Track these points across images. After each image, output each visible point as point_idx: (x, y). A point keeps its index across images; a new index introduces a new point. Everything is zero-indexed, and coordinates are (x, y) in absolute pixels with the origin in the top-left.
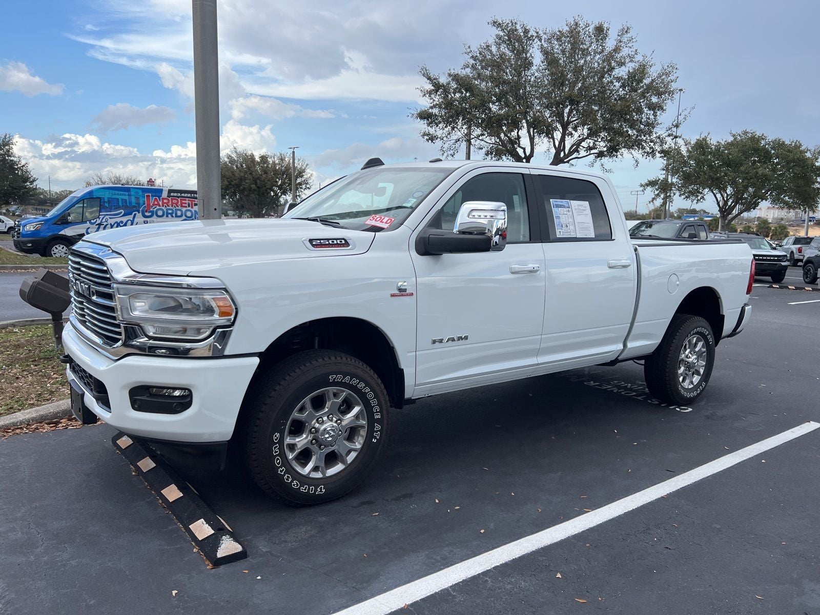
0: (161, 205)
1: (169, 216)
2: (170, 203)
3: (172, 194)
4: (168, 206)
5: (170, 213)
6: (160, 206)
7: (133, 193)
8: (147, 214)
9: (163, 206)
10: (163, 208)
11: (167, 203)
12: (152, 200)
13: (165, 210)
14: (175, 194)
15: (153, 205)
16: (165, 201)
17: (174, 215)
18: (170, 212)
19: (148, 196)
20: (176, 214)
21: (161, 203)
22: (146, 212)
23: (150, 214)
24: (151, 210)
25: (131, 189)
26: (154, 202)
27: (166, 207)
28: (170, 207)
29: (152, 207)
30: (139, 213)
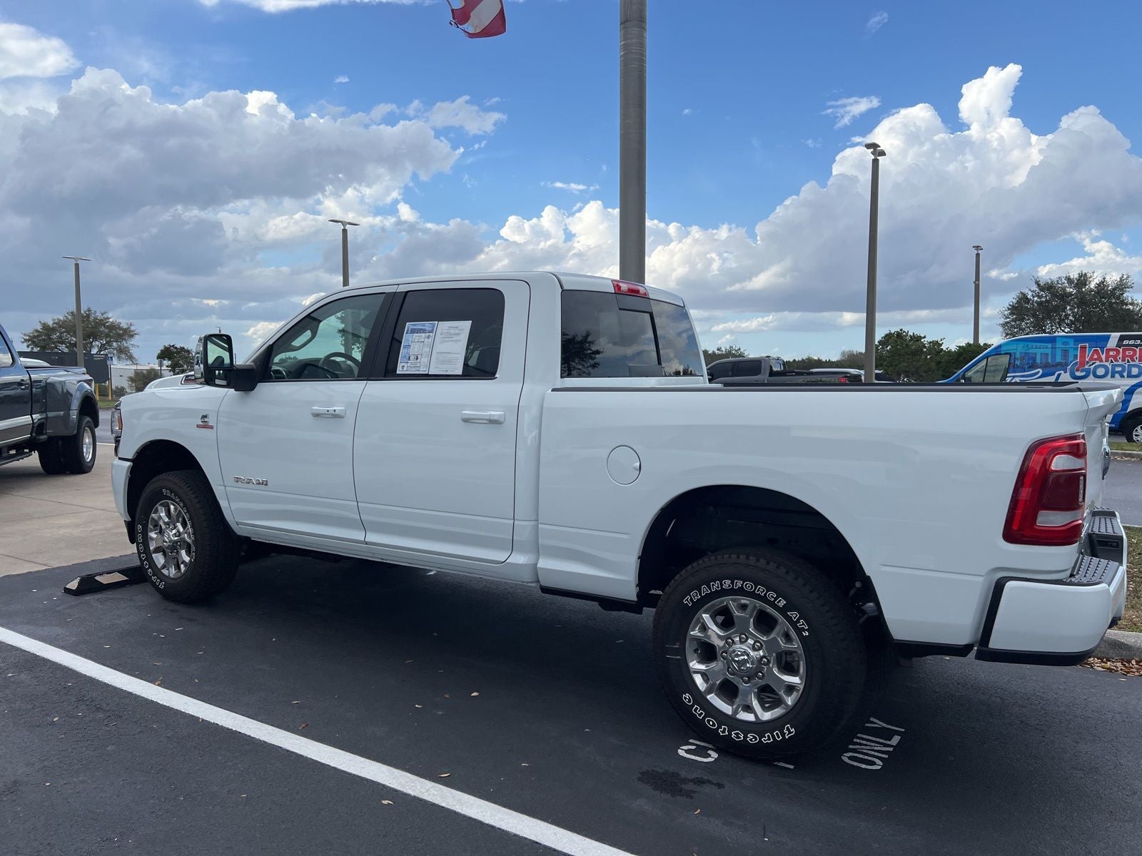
0: (1104, 360)
1: (1117, 375)
2: (1121, 356)
3: (1125, 342)
4: (1117, 361)
5: (1118, 372)
6: (1101, 361)
7: (1059, 345)
8: (1078, 374)
9: (1107, 361)
10: (1107, 364)
11: (1115, 358)
12: (1089, 353)
13: (1110, 367)
14: (1132, 342)
15: (1091, 358)
16: (1111, 353)
17: (1125, 374)
18: (1120, 369)
19: (1083, 348)
20: (1129, 372)
21: (1103, 357)
22: (1078, 370)
23: (1084, 374)
24: (1086, 367)
25: (1058, 339)
26: (1093, 355)
27: (1112, 362)
28: (1120, 362)
29: (1088, 362)
30: (1065, 372)
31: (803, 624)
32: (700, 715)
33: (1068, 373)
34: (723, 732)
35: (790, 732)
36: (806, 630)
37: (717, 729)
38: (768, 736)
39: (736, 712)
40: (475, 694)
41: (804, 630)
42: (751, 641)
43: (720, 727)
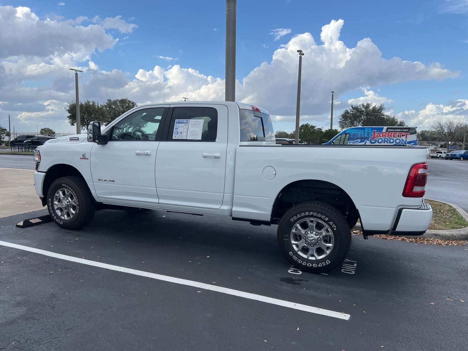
0: (381, 136)
1: (386, 142)
2: (387, 135)
3: (389, 130)
4: (386, 137)
5: (386, 141)
6: (380, 137)
7: (366, 131)
8: (373, 141)
9: (382, 137)
10: (382, 138)
11: (385, 136)
12: (376, 134)
13: (383, 139)
14: (391, 130)
15: (377, 136)
16: (384, 134)
17: (388, 142)
18: (386, 140)
19: (374, 132)
20: (390, 141)
21: (381, 135)
22: (372, 140)
23: (374, 141)
24: (375, 139)
25: (366, 129)
26: (378, 135)
27: (384, 137)
28: (387, 137)
29: (376, 137)
30: (368, 141)
31: (334, 226)
32: (296, 259)
33: (369, 141)
34: (304, 264)
35: (328, 262)
36: (335, 228)
37: (302, 263)
38: (321, 264)
39: (308, 257)
40: (208, 257)
41: (334, 228)
42: (314, 233)
43: (303, 262)
